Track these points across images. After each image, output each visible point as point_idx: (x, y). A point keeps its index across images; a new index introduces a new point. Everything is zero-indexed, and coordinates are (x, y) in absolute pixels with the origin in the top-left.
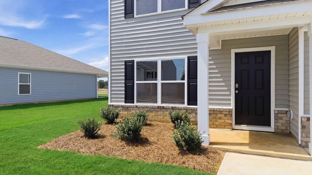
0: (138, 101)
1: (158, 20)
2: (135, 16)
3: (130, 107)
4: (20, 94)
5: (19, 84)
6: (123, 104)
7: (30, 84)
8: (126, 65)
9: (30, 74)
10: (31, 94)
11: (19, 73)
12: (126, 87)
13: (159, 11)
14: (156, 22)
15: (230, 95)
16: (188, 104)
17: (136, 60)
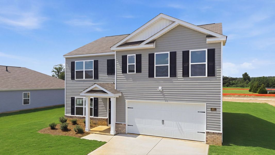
0: (76, 114)
1: (84, 82)
2: (75, 79)
3: (73, 117)
4: (24, 104)
5: (23, 99)
6: (70, 115)
7: (30, 98)
8: (72, 99)
9: (30, 92)
10: (30, 104)
11: (23, 93)
12: (72, 108)
13: (84, 79)
14: (83, 83)
15: (107, 115)
16: (94, 116)
17: (75, 97)
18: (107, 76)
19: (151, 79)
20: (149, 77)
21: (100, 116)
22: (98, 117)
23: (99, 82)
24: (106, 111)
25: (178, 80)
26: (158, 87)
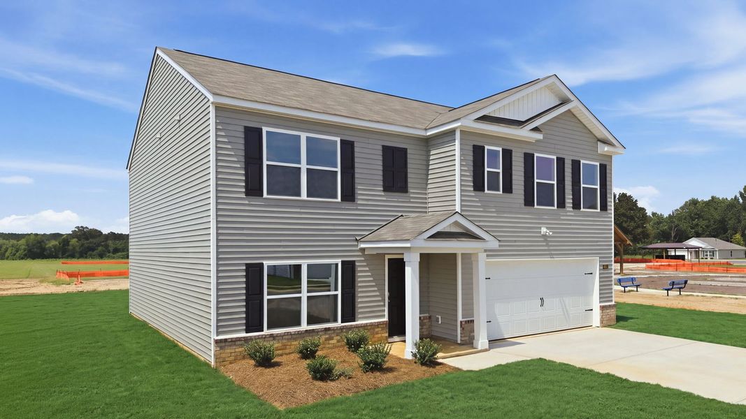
0: (269, 328)
1: (303, 208)
2: (265, 196)
6: (244, 335)
8: (247, 270)
12: (248, 306)
13: (304, 196)
14: (298, 210)
16: (342, 322)
17: (266, 263)
18: (383, 194)
19: (529, 209)
20: (525, 205)
21: (361, 318)
22: (354, 321)
23: (357, 209)
24: (380, 299)
25: (568, 214)
26: (540, 228)
